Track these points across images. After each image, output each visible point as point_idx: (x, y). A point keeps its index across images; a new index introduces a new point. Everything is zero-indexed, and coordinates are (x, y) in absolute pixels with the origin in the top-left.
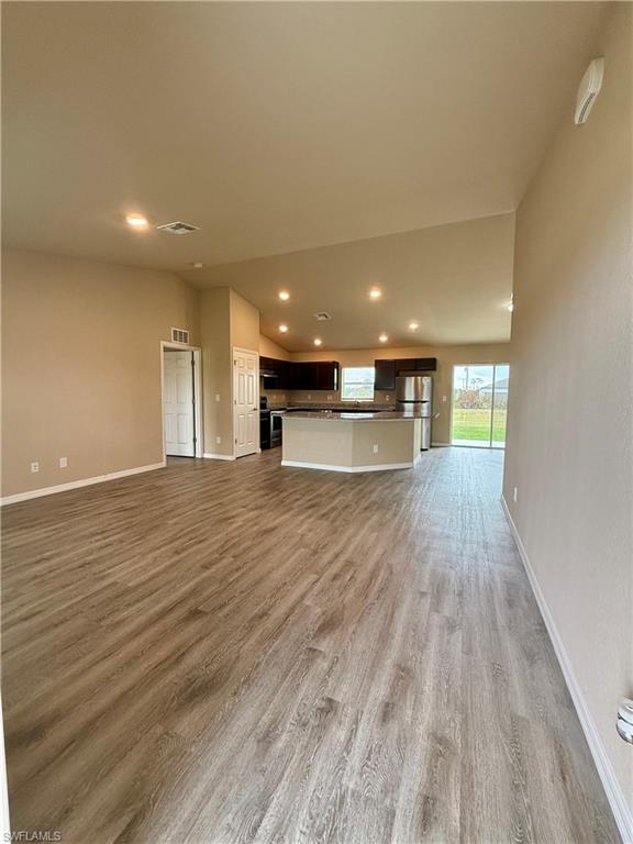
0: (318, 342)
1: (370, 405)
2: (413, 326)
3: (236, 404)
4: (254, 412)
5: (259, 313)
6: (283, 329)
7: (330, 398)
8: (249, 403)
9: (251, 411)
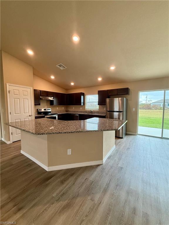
0: (72, 84)
1: (98, 112)
2: (112, 68)
3: (10, 114)
4: (29, 117)
5: (32, 67)
6: (53, 77)
7: (81, 108)
8: (25, 112)
9: (27, 116)
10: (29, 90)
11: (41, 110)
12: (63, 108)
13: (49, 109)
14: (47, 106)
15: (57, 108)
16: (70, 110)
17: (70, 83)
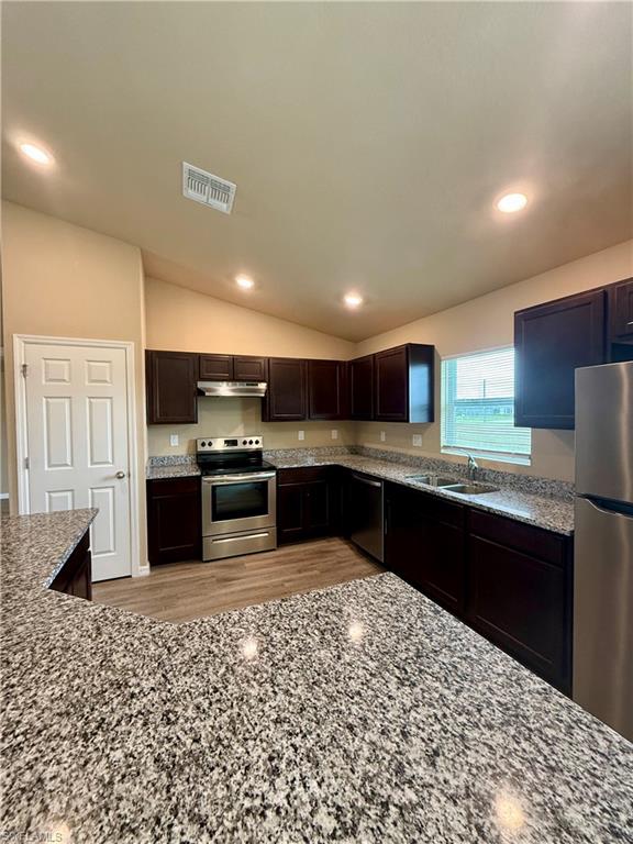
3: (27, 467)
4: (116, 482)
5: (138, 250)
6: (245, 283)
7: (418, 441)
8: (95, 460)
9: (107, 479)
10: (116, 356)
11: (210, 444)
12: (334, 434)
13: (254, 439)
14: (246, 426)
15: (301, 435)
16: (367, 445)
17: (339, 297)
